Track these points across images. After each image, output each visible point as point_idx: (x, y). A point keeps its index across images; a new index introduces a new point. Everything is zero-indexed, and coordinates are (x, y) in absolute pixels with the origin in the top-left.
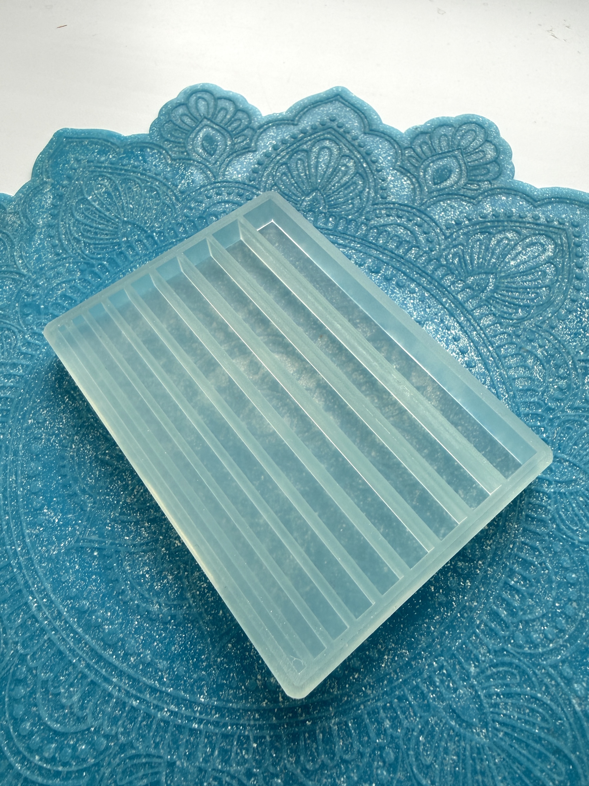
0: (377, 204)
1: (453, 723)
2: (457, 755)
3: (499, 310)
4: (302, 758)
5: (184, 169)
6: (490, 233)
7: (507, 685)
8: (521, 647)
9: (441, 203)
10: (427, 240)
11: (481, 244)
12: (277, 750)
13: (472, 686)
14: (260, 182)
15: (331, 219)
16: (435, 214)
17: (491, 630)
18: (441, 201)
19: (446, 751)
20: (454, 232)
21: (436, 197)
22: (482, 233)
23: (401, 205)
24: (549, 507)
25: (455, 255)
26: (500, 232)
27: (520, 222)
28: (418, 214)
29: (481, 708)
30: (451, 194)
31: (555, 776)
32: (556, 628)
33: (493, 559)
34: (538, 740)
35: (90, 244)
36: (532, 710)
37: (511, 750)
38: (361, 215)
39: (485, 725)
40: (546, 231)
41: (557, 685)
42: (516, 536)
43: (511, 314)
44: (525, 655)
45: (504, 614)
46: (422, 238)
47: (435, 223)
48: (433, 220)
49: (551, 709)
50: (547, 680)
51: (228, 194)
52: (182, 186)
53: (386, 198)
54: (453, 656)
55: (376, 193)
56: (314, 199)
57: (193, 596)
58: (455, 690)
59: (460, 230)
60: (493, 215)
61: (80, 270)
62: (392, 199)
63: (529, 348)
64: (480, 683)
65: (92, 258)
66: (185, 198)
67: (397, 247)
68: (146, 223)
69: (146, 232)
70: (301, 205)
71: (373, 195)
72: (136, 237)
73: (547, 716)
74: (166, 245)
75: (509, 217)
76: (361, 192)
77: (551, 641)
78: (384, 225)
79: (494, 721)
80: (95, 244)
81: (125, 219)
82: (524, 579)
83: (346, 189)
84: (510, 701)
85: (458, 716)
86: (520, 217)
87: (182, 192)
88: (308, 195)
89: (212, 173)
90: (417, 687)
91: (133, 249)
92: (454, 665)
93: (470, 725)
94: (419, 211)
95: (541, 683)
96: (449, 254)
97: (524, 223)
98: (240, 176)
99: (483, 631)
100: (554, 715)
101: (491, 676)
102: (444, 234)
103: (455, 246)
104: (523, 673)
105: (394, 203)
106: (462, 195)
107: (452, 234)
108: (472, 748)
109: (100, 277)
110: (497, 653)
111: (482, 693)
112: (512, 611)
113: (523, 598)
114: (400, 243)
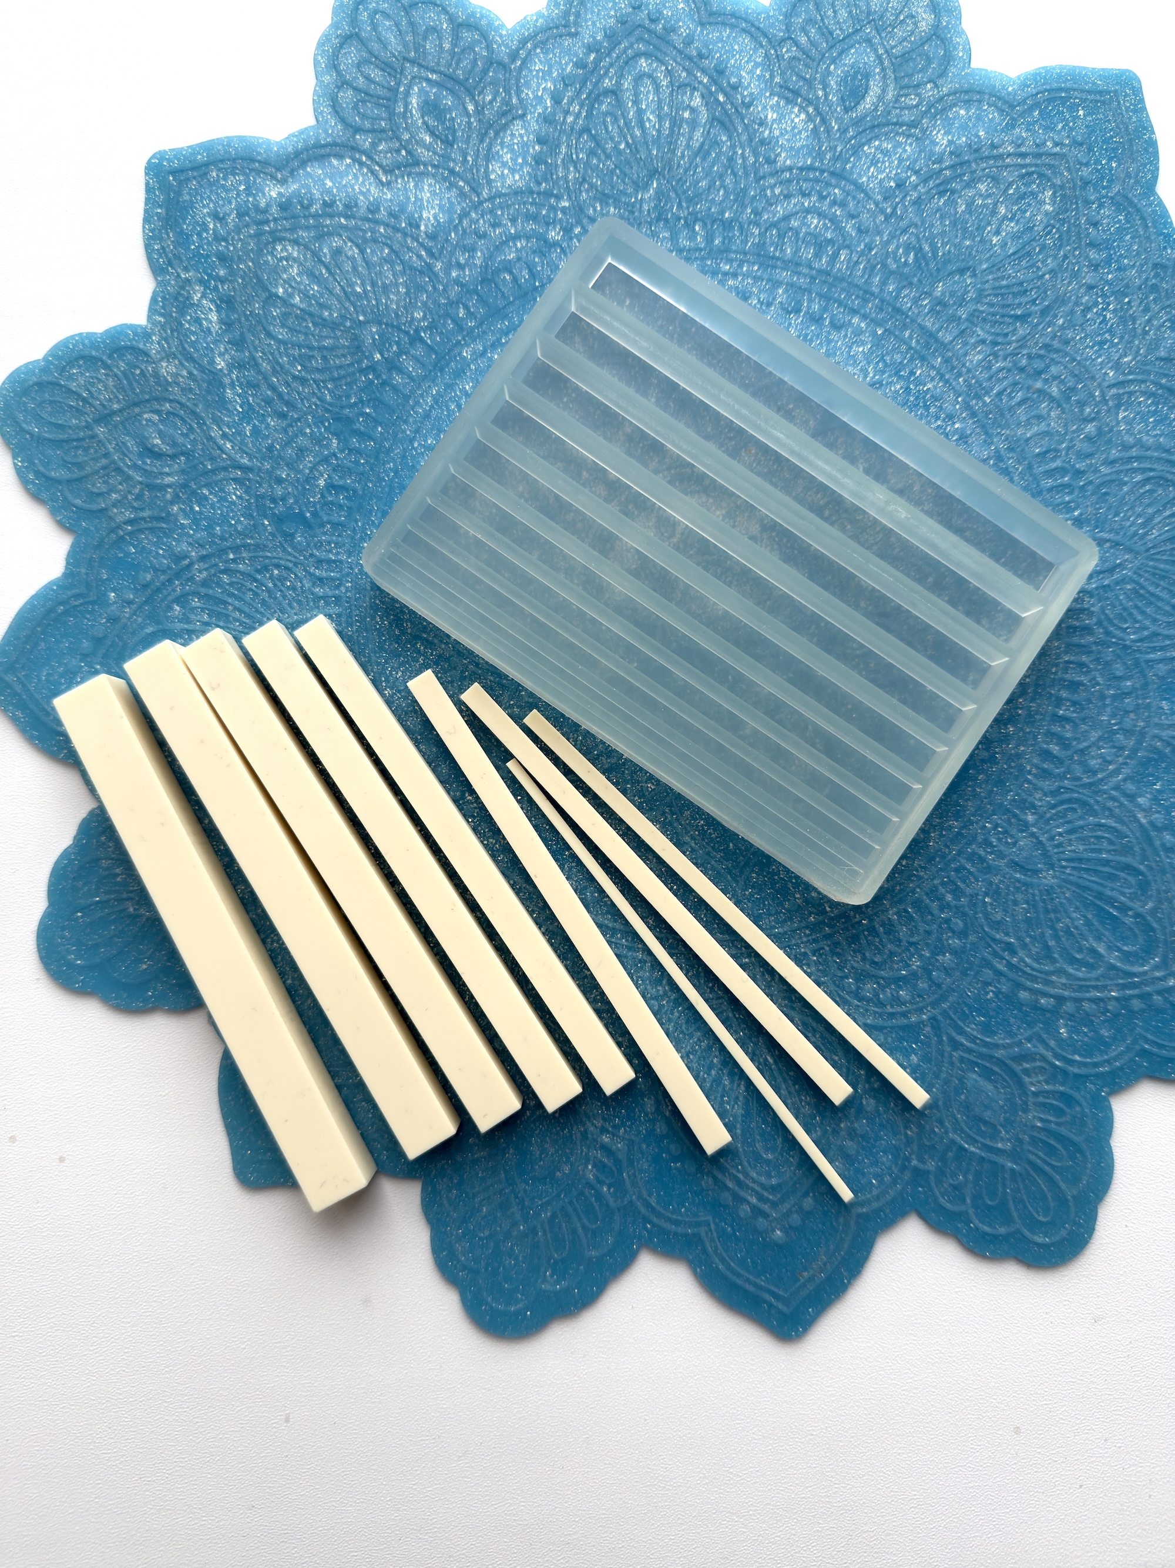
0: (763, 177)
1: (1018, 876)
2: (1027, 902)
3: (988, 332)
5: (416, 186)
6: (953, 192)
7: (1069, 822)
8: (1079, 779)
9: (866, 148)
10: (859, 230)
11: (942, 217)
13: (1033, 835)
14: (555, 183)
15: (697, 228)
16: (859, 174)
17: (1044, 771)
18: (864, 145)
19: (1015, 903)
20: (898, 204)
21: (853, 138)
22: (941, 194)
23: (801, 169)
24: (1092, 609)
25: (908, 248)
26: (968, 185)
27: (996, 158)
28: (833, 181)
29: (1045, 854)
30: (878, 126)
31: (1127, 891)
32: (1114, 747)
33: (1035, 692)
34: (1106, 863)
35: (325, 382)
36: (1098, 838)
37: (1080, 881)
38: (744, 206)
39: (1052, 866)
40: (1036, 165)
41: (1121, 804)
42: (1058, 656)
43: (1006, 335)
44: (1084, 786)
45: (1055, 749)
46: (849, 227)
47: (863, 191)
48: (859, 187)
49: (1117, 831)
50: (1110, 804)
51: (511, 220)
52: (426, 226)
53: (775, 161)
54: (1008, 811)
55: (756, 154)
56: (660, 194)
57: (693, 838)
58: (1015, 844)
59: (905, 196)
60: (951, 153)
61: (333, 434)
62: (784, 159)
63: (1039, 385)
64: (1041, 829)
65: (343, 408)
66: (443, 247)
67: (817, 255)
68: (399, 317)
69: (406, 333)
70: (641, 211)
71: (752, 160)
72: (395, 348)
73: (1113, 838)
74: (450, 350)
75: (976, 151)
76: (731, 159)
77: (1110, 763)
78: (786, 218)
79: (1059, 860)
80: (334, 379)
81: (361, 318)
82: (1074, 703)
83: (704, 159)
84: (1073, 837)
85: (1022, 867)
86: (993, 146)
87: (432, 237)
88: (646, 186)
89: (466, 182)
90: (974, 853)
91: (400, 371)
92: (1009, 820)
93: (1036, 872)
94: (833, 174)
95: (1105, 808)
96: (897, 248)
97: (1000, 157)
98: (517, 177)
99: (1035, 775)
100: (1121, 835)
101: (1051, 819)
102: (882, 211)
103: (905, 231)
104: (1084, 804)
105: (790, 169)
106: (896, 124)
107: (894, 209)
108: (1040, 891)
109: (371, 438)
110: (1054, 793)
111: (1043, 838)
112: (1065, 744)
113: (1076, 726)
114: (820, 248)
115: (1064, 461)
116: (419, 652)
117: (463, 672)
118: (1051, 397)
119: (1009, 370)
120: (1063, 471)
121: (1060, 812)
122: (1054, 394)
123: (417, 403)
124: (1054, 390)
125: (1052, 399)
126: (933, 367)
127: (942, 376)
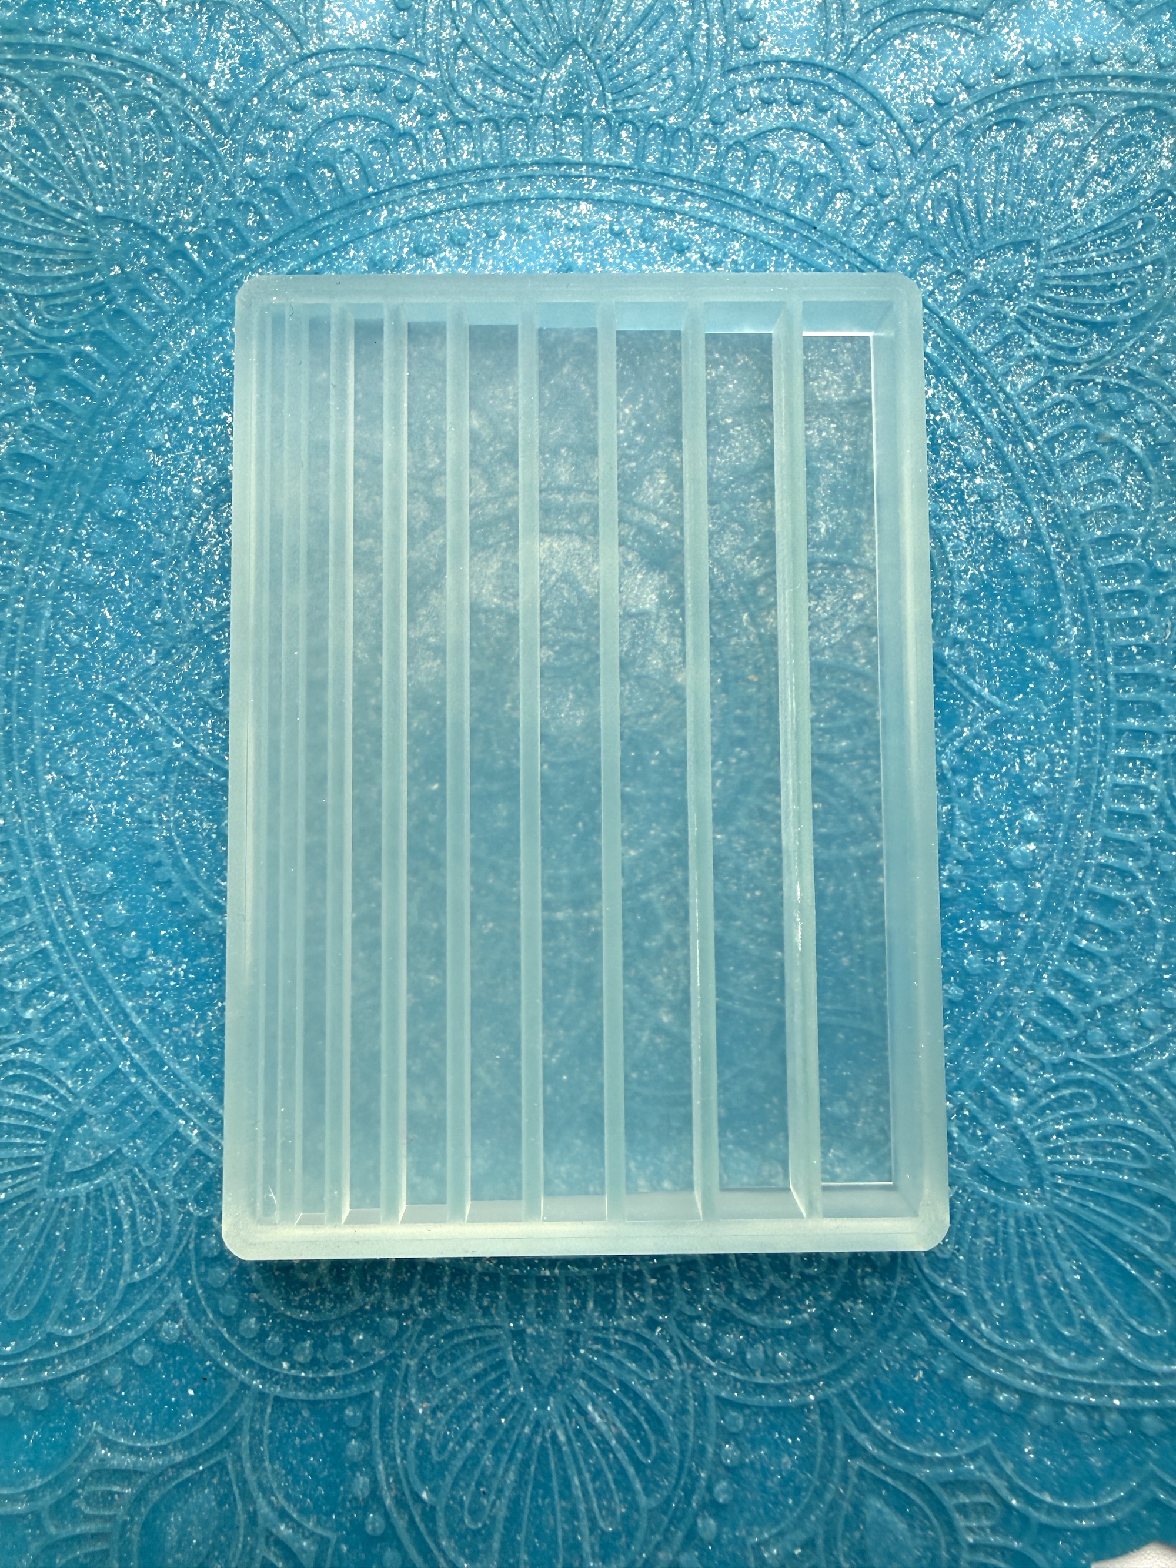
0: (735, 70)
1: (985, 1191)
2: (994, 1233)
3: (1047, 343)
4: (736, 1286)
5: (211, 20)
6: (1021, 123)
7: (1075, 1116)
8: (1099, 1050)
9: (897, 42)
10: (870, 166)
11: (999, 160)
12: (691, 1281)
13: (1016, 1128)
14: (421, 41)
15: (624, 134)
16: (881, 81)
17: (1045, 1029)
18: (895, 36)
19: (976, 1232)
20: (934, 132)
21: (881, 25)
22: (1002, 124)
23: (794, 63)
24: (1152, 787)
25: (940, 200)
26: (1045, 116)
27: (1093, 78)
28: (841, 87)
29: (1031, 1159)
30: (920, 11)
31: (1155, 1237)
32: (1162, 1007)
33: (1047, 906)
34: (1127, 1188)
35: (31, 297)
36: (1118, 1146)
37: (1083, 1213)
38: (699, 109)
39: (1040, 1183)
40: (1155, 97)
41: (1161, 1099)
42: (1089, 853)
43: (1074, 351)
44: (1105, 1062)
45: (1066, 998)
46: (855, 162)
47: (884, 108)
48: (878, 101)
49: (1150, 1139)
50: (1142, 1096)
51: (345, 89)
52: (217, 82)
53: (755, 47)
54: (980, 1086)
55: (728, 32)
56: (575, 78)
58: (987, 1139)
59: (946, 122)
60: (1027, 64)
61: (32, 378)
62: (770, 47)
63: (1114, 433)
64: (1030, 1121)
65: (52, 340)
66: (238, 119)
67: (799, 197)
68: (156, 214)
69: (164, 241)
70: (541, 99)
71: (721, 40)
72: (143, 260)
73: (1143, 1151)
74: (226, 275)
75: (1066, 64)
76: (690, 36)
77: (1151, 1031)
78: (761, 135)
79: (1053, 1175)
80: (46, 297)
81: (99, 209)
82: (1105, 931)
83: (649, 30)
84: (1078, 1140)
85: (992, 1177)
86: (1094, 61)
87: (225, 102)
88: (554, 63)
89: (288, 25)
91: (146, 298)
92: (982, 1098)
93: (1014, 1188)
94: (842, 76)
95: (1134, 1101)
96: (924, 199)
97: (1102, 78)
98: (364, 25)
99: (1030, 1036)
100: (1155, 1148)
101: (1048, 1106)
102: (909, 143)
103: (939, 175)
104: (1101, 1091)
105: (777, 62)
106: (947, 11)
107: (928, 139)
108: (1017, 1221)
109: (87, 392)
110: (1056, 1068)
111: (1033, 1136)
112: (1082, 993)
113: (1103, 967)
114: (805, 184)
115: (1137, 555)
116: (108, 721)
117: (170, 761)
118: (1130, 452)
119: (1070, 405)
120: (1132, 569)
121: (1063, 1097)
122: (1136, 449)
123: (165, 347)
124: (1138, 446)
125: (1131, 456)
126: (955, 389)
127: (965, 402)
